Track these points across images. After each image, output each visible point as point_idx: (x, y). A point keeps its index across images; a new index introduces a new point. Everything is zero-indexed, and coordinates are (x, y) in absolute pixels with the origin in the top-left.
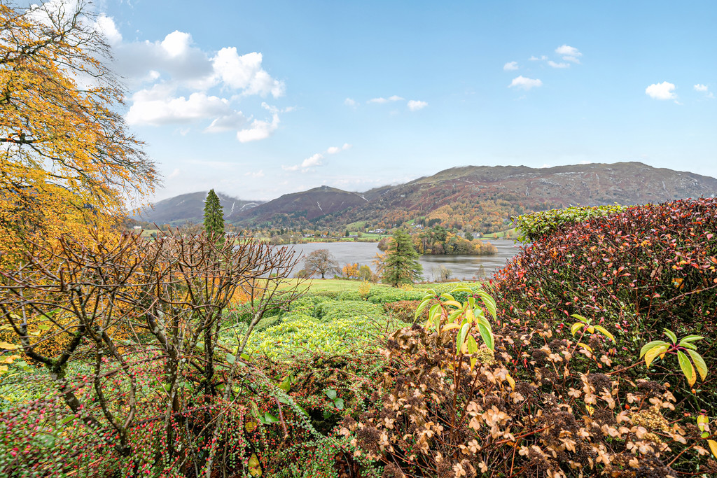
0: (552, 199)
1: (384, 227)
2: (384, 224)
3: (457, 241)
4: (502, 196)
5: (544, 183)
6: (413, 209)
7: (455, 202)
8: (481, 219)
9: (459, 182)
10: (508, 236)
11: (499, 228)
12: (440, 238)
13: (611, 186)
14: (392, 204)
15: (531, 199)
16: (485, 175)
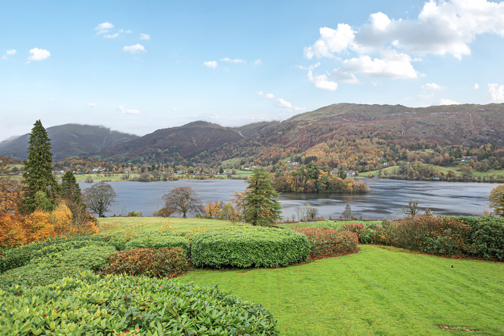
0: (427, 138)
1: (260, 164)
2: (260, 162)
3: (330, 179)
4: (378, 134)
5: (420, 123)
6: (289, 146)
7: (332, 139)
8: (357, 158)
9: (336, 120)
10: (383, 175)
11: (375, 166)
12: (313, 176)
13: (484, 126)
14: (269, 141)
15: (407, 138)
16: (363, 114)
